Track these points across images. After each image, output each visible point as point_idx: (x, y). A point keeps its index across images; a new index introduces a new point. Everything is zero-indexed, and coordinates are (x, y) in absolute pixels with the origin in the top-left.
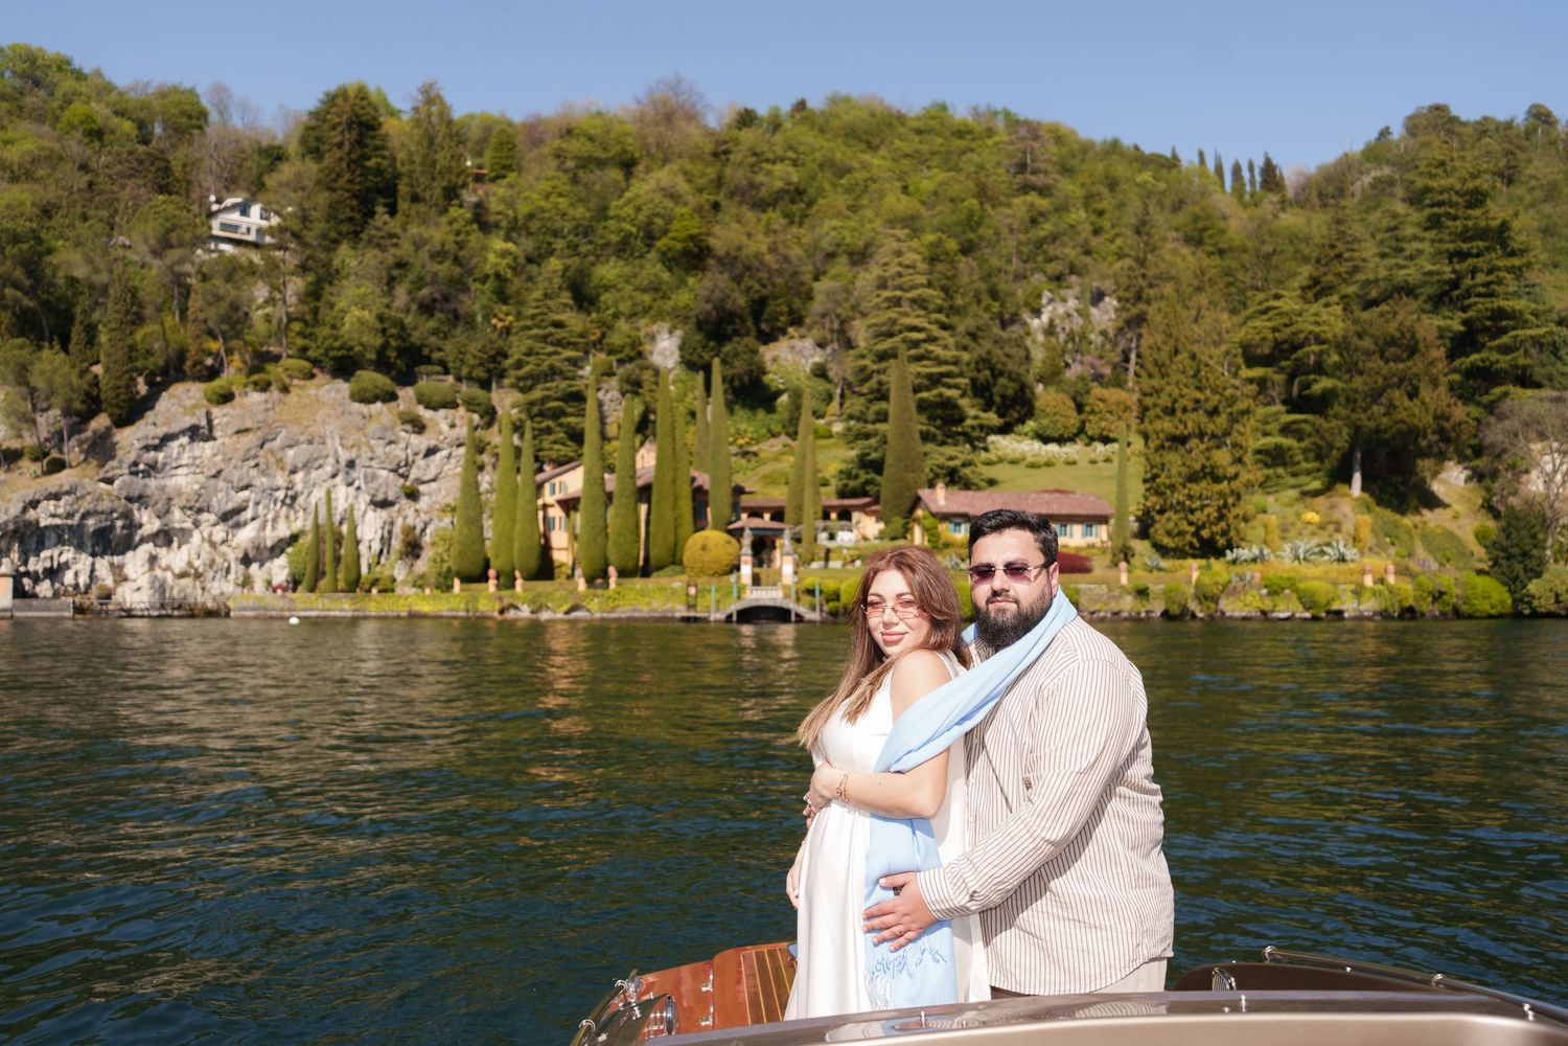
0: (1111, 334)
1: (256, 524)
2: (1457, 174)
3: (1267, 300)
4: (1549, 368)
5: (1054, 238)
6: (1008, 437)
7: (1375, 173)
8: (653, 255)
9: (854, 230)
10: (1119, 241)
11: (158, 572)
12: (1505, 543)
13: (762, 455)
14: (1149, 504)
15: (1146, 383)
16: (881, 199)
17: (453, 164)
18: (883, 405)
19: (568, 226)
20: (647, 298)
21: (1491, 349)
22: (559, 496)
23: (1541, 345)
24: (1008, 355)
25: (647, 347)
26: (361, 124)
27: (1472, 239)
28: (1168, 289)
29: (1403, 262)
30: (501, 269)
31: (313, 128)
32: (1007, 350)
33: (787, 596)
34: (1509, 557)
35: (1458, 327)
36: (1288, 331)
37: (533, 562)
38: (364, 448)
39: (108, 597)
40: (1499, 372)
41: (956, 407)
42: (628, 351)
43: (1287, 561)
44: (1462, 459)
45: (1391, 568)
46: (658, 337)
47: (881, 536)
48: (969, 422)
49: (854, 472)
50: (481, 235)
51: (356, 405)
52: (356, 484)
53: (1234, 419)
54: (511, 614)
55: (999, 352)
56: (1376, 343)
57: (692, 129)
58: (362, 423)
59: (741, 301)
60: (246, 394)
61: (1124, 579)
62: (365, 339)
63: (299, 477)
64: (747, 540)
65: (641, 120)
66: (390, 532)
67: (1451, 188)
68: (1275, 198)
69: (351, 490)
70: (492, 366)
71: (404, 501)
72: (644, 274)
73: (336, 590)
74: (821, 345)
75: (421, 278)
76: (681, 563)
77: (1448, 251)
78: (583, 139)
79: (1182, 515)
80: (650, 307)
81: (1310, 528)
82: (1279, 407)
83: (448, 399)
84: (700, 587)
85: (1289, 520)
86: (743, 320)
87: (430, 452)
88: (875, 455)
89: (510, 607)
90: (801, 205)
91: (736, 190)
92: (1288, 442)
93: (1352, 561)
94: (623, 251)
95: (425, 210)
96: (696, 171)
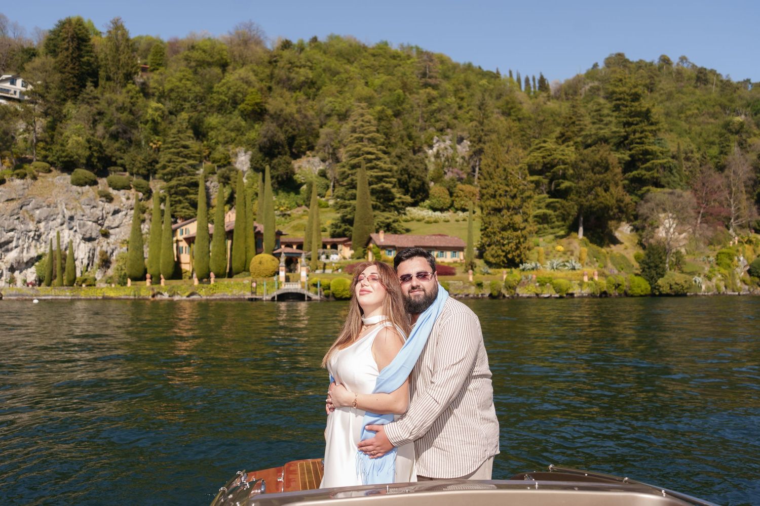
0: (467, 158)
1: (18, 250)
2: (627, 85)
3: (540, 143)
4: (668, 178)
5: (439, 110)
6: (416, 208)
7: (591, 84)
8: (236, 112)
9: (340, 103)
10: (471, 113)
12: (647, 261)
13: (293, 216)
14: (483, 241)
15: (483, 183)
16: (354, 88)
17: (129, 61)
18: (354, 191)
19: (192, 96)
20: (233, 134)
21: (642, 169)
22: (185, 236)
23: (665, 168)
24: (416, 168)
25: (233, 160)
26: (79, 39)
27: (634, 116)
28: (494, 137)
29: (603, 126)
30: (155, 117)
31: (52, 40)
32: (416, 165)
33: (303, 287)
34: (649, 268)
35: (628, 158)
36: (549, 158)
37: (170, 270)
38: (79, 210)
40: (646, 179)
41: (390, 193)
42: (223, 162)
43: (548, 269)
44: (629, 221)
45: (596, 273)
46: (239, 155)
47: (352, 257)
48: (397, 200)
49: (339, 224)
50: (145, 99)
51: (75, 187)
52: (75, 229)
53: (524, 200)
54: (158, 297)
55: (412, 166)
56: (590, 165)
57: (258, 49)
58: (78, 197)
59: (282, 137)
60: (12, 180)
61: (471, 278)
62: (80, 152)
63: (42, 225)
64: (283, 259)
65: (231, 43)
66: (93, 255)
67: (624, 92)
68: (545, 95)
69: (72, 232)
70: (150, 168)
71: (101, 238)
72: (232, 122)
73: (62, 285)
74: (323, 161)
75: (111, 121)
76: (248, 271)
78: (200, 51)
79: (499, 247)
80: (235, 139)
81: (560, 253)
82: (545, 195)
83: (126, 184)
84: (258, 283)
85: (549, 250)
86: (283, 147)
87: (115, 212)
88: (350, 216)
89: (158, 293)
90: (314, 90)
91: (280, 81)
92: (549, 212)
93: (578, 269)
94: (221, 110)
95: (113, 85)
96: (259, 70)
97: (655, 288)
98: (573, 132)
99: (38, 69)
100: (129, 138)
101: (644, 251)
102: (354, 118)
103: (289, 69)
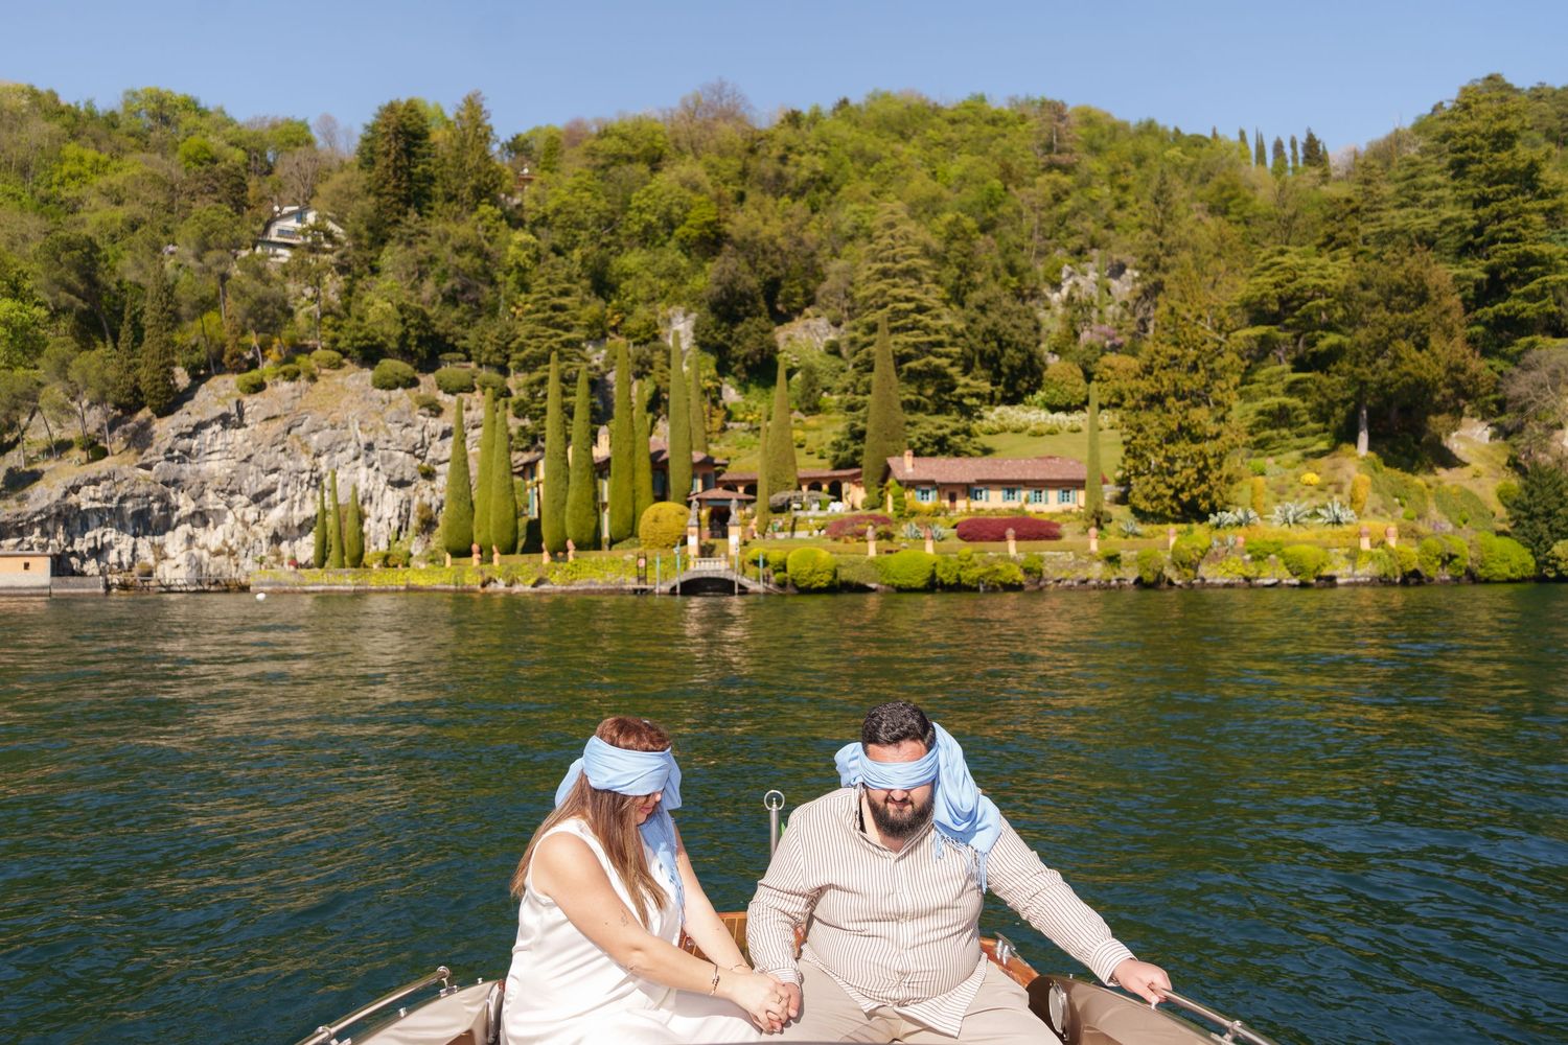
0: (1131, 303)
1: (285, 505)
2: (1483, 117)
3: (1271, 256)
5: (1074, 213)
6: (1016, 407)
8: (672, 244)
10: (1140, 214)
11: (195, 551)
12: (1527, 502)
14: (1127, 467)
16: (906, 184)
17: (482, 164)
18: (870, 376)
19: (591, 218)
20: (663, 283)
21: (1517, 296)
24: (1015, 327)
25: (664, 331)
26: (407, 133)
27: (1497, 183)
28: (1186, 256)
29: (1421, 211)
30: (521, 260)
31: (367, 140)
32: (1014, 321)
33: (732, 569)
34: (1531, 517)
35: (1478, 273)
36: (1292, 286)
37: (508, 537)
38: (382, 432)
39: (150, 574)
40: (1523, 319)
41: (945, 376)
42: (644, 334)
43: (1276, 524)
44: (1486, 414)
45: (1393, 529)
46: (674, 320)
47: (865, 505)
48: (959, 391)
49: (844, 443)
50: (507, 230)
51: (378, 391)
52: (376, 466)
53: (1213, 375)
54: (491, 587)
55: (1008, 325)
56: (1381, 293)
58: (381, 408)
59: (753, 282)
60: (277, 384)
61: (1094, 546)
62: (386, 329)
63: (323, 460)
64: (694, 511)
65: (674, 120)
66: (408, 510)
67: (1476, 131)
68: (1317, 172)
69: (372, 471)
70: (506, 351)
71: (421, 481)
72: (663, 262)
73: (343, 566)
74: (837, 324)
75: (445, 272)
76: (636, 536)
77: (1471, 196)
78: (615, 138)
79: (1160, 478)
80: (667, 292)
81: (1309, 489)
82: (1285, 366)
83: (464, 384)
84: (649, 559)
85: (1287, 483)
86: (754, 301)
87: (446, 434)
88: (861, 425)
89: (490, 580)
90: (827, 193)
91: (762, 180)
92: (1293, 401)
93: (1348, 523)
94: (646, 240)
95: (457, 208)
96: (722, 164)
98: (1355, 230)
99: (340, 192)
100: (476, 301)
101: (1522, 481)
102: (877, 233)
103: (783, 159)
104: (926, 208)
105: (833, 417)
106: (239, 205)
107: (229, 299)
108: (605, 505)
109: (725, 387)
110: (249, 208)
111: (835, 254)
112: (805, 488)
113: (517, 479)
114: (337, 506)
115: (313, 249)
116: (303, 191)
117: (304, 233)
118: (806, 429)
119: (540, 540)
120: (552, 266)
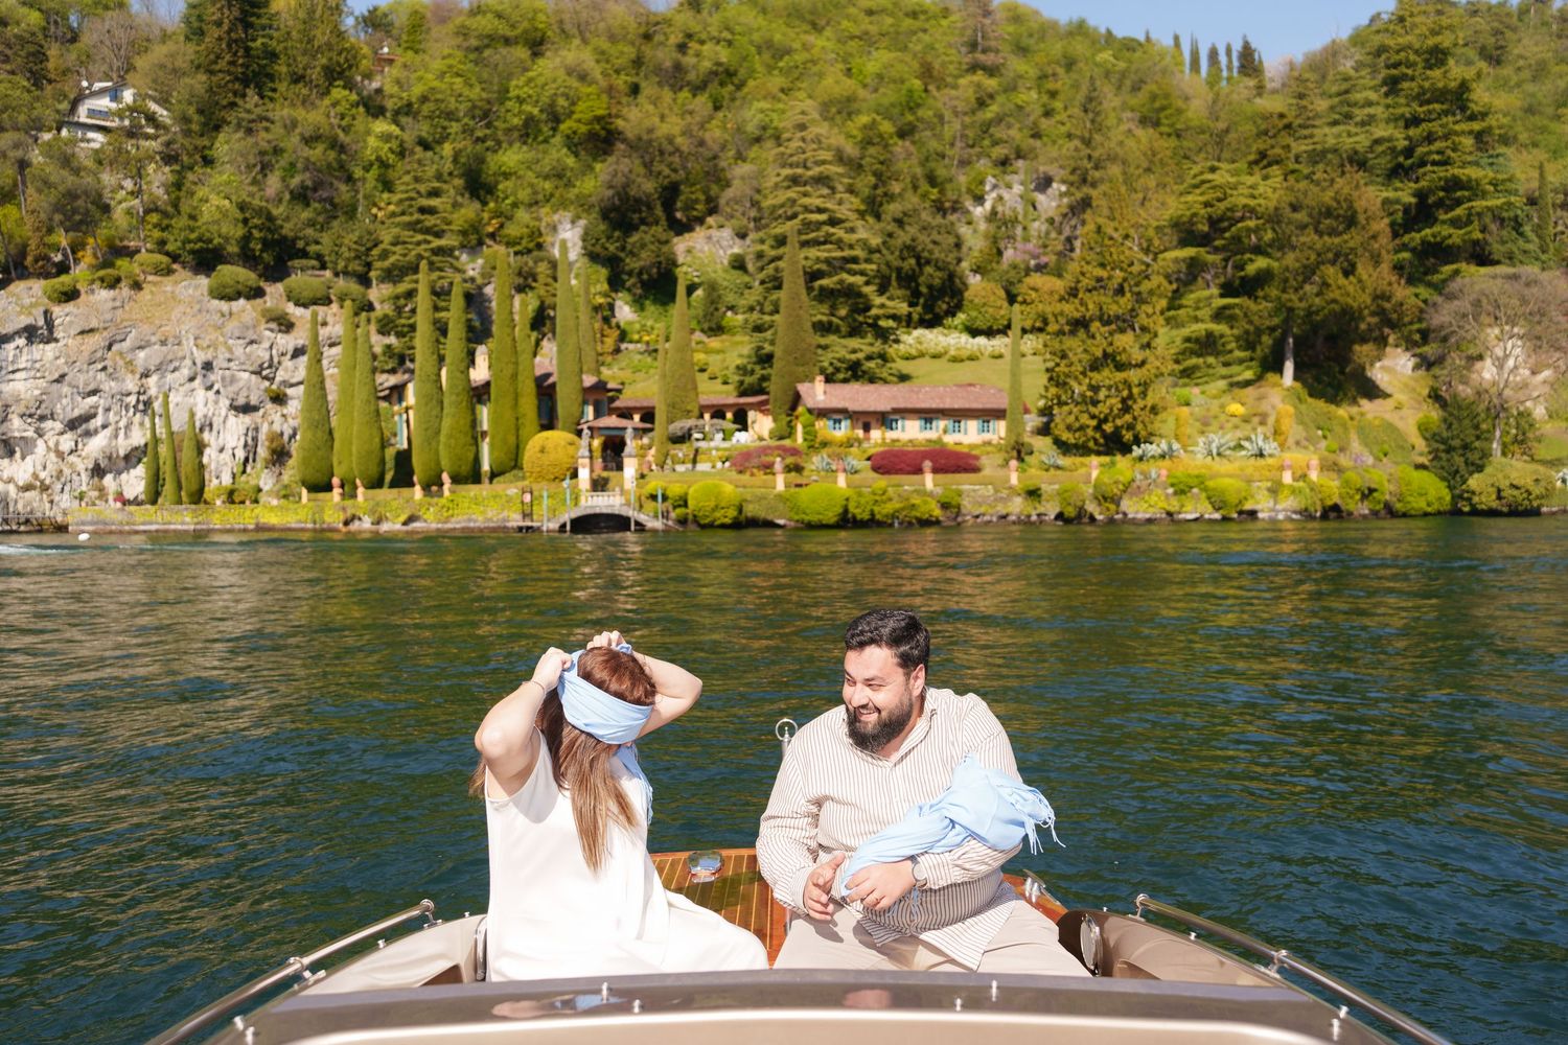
0: (1058, 219)
1: (108, 432)
2: (1417, 31)
3: (1202, 173)
4: (1509, 245)
5: (999, 120)
6: (935, 331)
8: (558, 140)
10: (1070, 123)
12: (1445, 434)
14: (1050, 396)
16: (818, 81)
17: (334, 41)
18: (778, 294)
19: (463, 108)
20: (548, 185)
21: (1444, 222)
23: (1502, 220)
24: (935, 243)
25: (549, 239)
26: (243, 1)
27: (1428, 102)
28: (1115, 170)
29: (1353, 130)
30: (382, 154)
31: (196, 7)
32: (935, 237)
33: (628, 504)
34: (1449, 450)
35: (1410, 200)
36: (1222, 206)
37: (374, 469)
38: (222, 349)
40: (1449, 246)
41: (860, 295)
42: (526, 243)
43: (1199, 456)
44: (1410, 344)
45: (1315, 462)
46: (560, 227)
47: (772, 435)
48: (874, 311)
49: (749, 367)
50: (365, 118)
51: (216, 302)
52: (216, 388)
53: (1140, 299)
54: (355, 525)
55: (927, 240)
56: (1310, 215)
58: (220, 321)
59: (649, 186)
60: (93, 291)
61: (1014, 479)
62: (224, 230)
63: (152, 381)
64: (586, 440)
66: (255, 439)
67: (1410, 46)
68: (1251, 83)
69: (211, 394)
70: (369, 259)
71: (269, 405)
72: (547, 161)
73: (180, 502)
74: (742, 236)
75: (292, 165)
76: (520, 468)
77: (1403, 115)
78: (489, 16)
79: (1083, 408)
80: (552, 195)
81: (1234, 420)
82: (1213, 291)
83: (319, 295)
84: (536, 493)
85: (1212, 413)
86: (650, 208)
87: (298, 352)
88: (768, 348)
89: (354, 518)
90: (731, 88)
91: (658, 70)
92: (1220, 328)
93: (1271, 456)
94: (527, 135)
95: (305, 91)
96: (613, 51)
97: (1461, 497)
98: (1287, 148)
99: (162, 66)
100: (330, 201)
101: (1441, 412)
102: (786, 136)
103: (682, 48)
104: (840, 109)
105: (738, 338)
106: (38, 78)
107: (31, 190)
108: (484, 434)
109: (619, 303)
110: (50, 82)
111: (740, 157)
112: (707, 416)
113: (383, 405)
114: (171, 434)
115: (132, 133)
116: (116, 64)
117: (120, 114)
118: (708, 352)
119: (411, 473)
120: (419, 162)
